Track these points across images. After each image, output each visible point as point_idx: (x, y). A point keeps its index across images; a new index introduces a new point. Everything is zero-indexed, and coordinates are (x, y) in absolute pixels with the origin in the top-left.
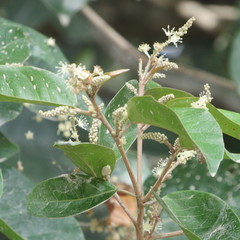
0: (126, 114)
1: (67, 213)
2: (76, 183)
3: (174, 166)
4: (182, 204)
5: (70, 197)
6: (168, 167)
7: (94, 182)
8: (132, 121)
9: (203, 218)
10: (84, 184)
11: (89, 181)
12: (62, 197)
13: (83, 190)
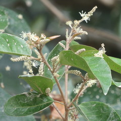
0: (58, 60)
1: (26, 114)
2: (31, 97)
3: (85, 88)
4: (89, 109)
5: (28, 105)
6: (82, 88)
7: (41, 97)
8: (62, 64)
9: (101, 117)
10: (36, 98)
11: (38, 96)
12: (23, 105)
13: (35, 101)
